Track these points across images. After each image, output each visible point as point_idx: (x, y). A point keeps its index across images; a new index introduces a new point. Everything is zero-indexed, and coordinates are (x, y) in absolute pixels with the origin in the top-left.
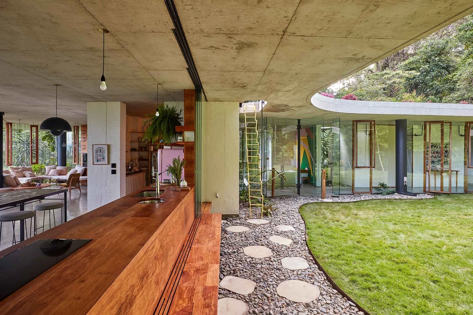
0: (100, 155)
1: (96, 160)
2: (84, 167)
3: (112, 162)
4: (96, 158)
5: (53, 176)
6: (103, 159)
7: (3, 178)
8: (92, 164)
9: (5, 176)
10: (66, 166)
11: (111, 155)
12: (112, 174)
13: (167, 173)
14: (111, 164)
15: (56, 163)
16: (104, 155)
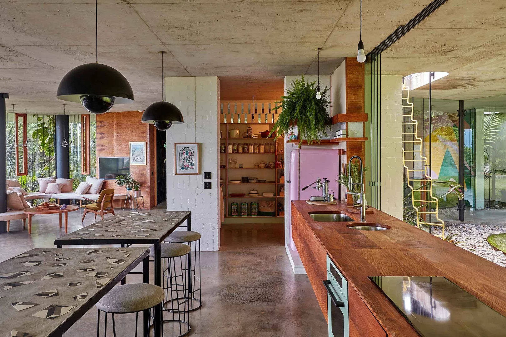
0: (187, 160)
1: (181, 167)
2: (102, 180)
3: (206, 170)
4: (181, 164)
5: (54, 193)
6: (192, 165)
7: (6, 196)
8: (174, 173)
9: (10, 194)
10: (69, 178)
11: (203, 159)
12: (205, 188)
13: (318, 186)
14: (203, 173)
15: (54, 174)
16: (193, 159)
